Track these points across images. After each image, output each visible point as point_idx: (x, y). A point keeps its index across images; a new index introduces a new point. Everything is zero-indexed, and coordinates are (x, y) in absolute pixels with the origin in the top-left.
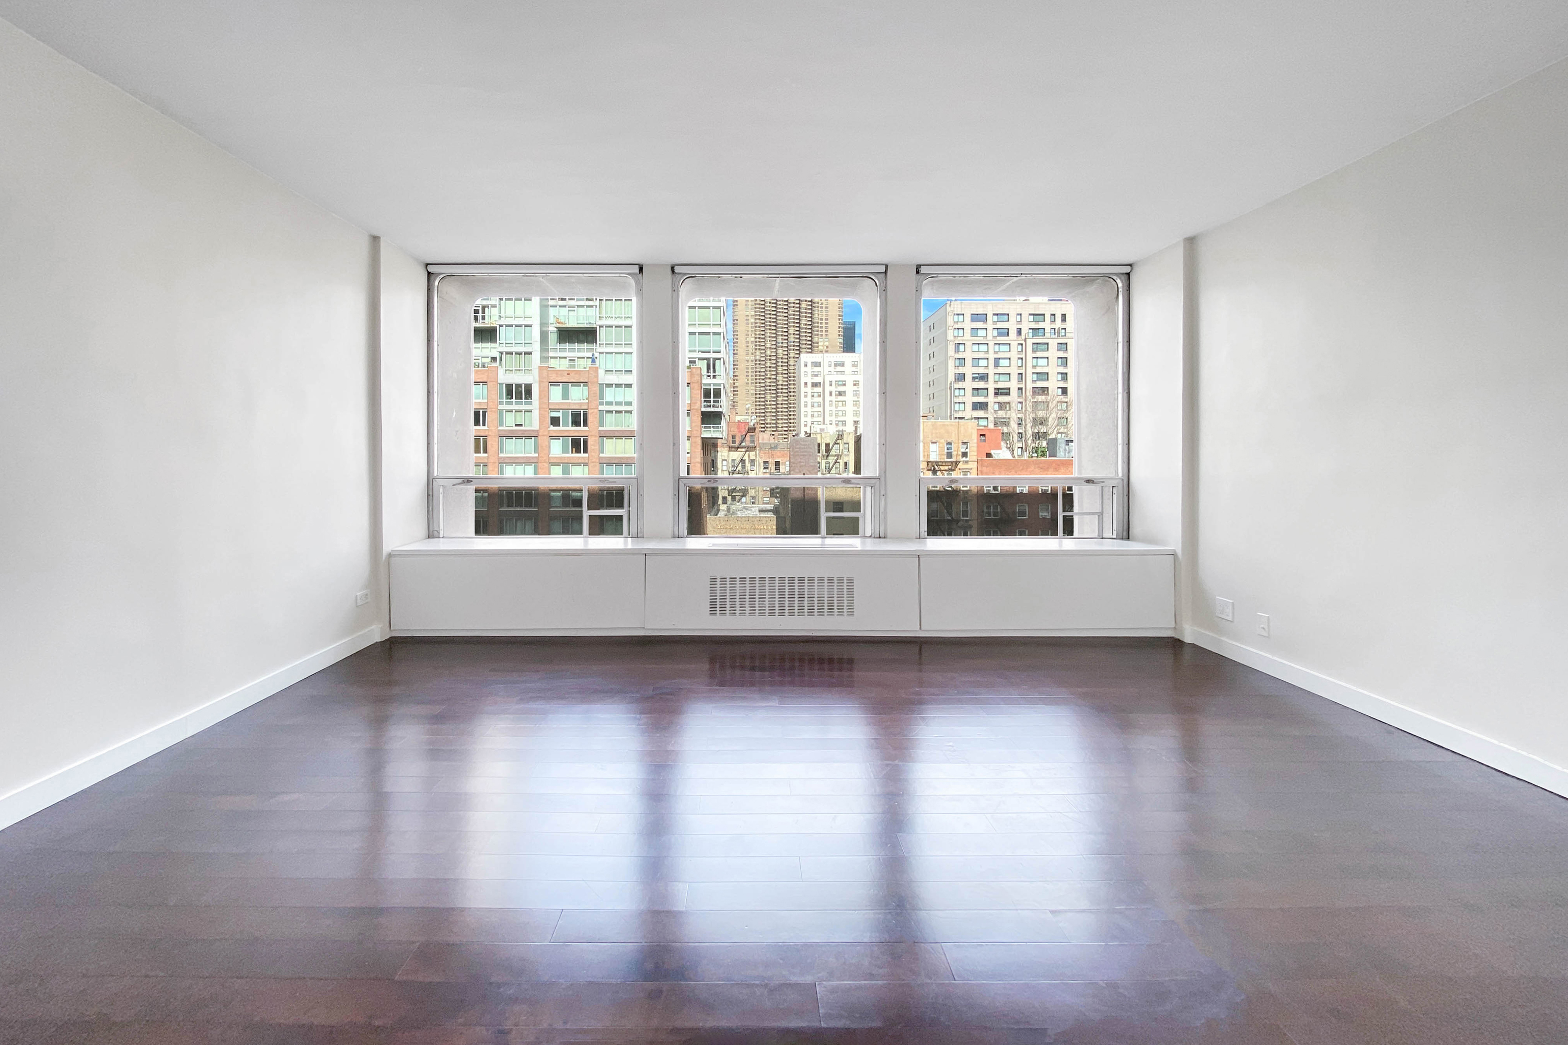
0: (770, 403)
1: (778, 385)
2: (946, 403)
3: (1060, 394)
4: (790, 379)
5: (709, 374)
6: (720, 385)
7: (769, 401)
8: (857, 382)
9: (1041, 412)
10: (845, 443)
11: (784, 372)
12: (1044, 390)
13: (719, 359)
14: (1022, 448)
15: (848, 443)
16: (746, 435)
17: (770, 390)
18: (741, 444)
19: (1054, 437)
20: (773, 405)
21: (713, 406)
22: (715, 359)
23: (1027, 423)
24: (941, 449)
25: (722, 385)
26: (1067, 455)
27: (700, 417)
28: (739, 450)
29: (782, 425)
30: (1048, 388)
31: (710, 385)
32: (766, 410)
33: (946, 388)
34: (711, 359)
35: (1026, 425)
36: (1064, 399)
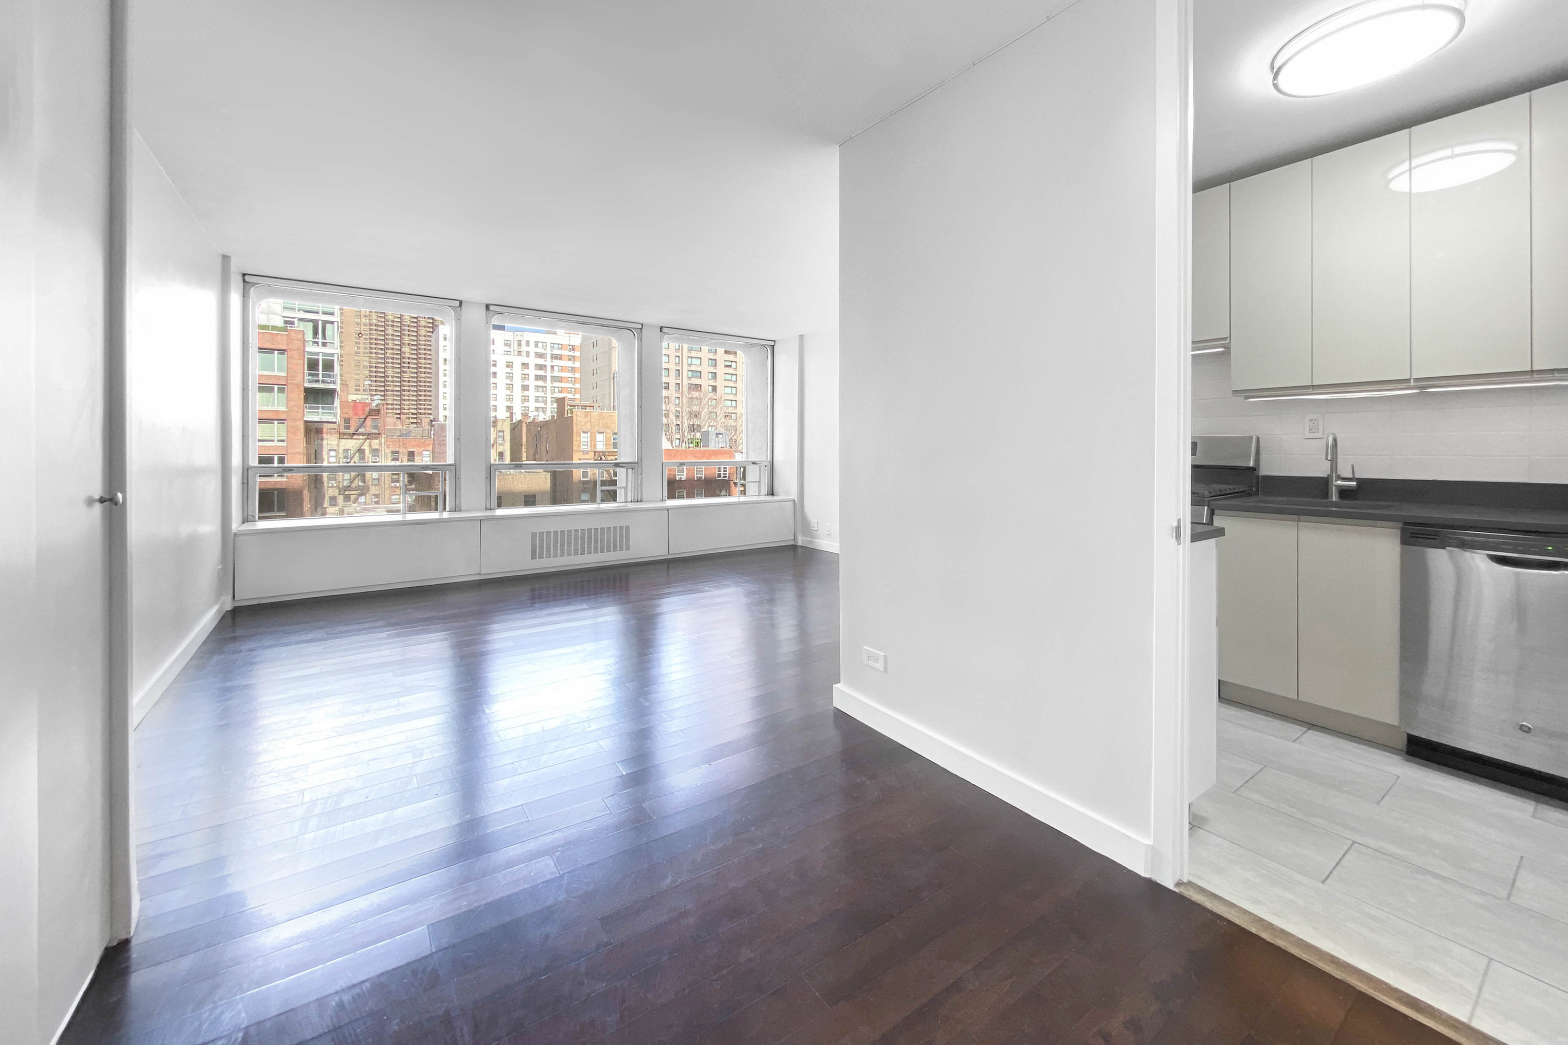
0: (392, 379)
1: (403, 358)
2: (610, 393)
3: (711, 391)
4: (420, 352)
5: (316, 340)
6: (333, 355)
7: (390, 377)
8: (511, 364)
9: (695, 407)
10: (499, 431)
11: (412, 343)
12: (698, 387)
13: (332, 323)
14: (679, 439)
15: (503, 431)
16: (365, 419)
17: (392, 363)
18: (358, 430)
19: (706, 430)
20: (396, 381)
21: (323, 382)
22: (325, 323)
23: (684, 415)
24: (607, 439)
25: (336, 356)
26: (717, 445)
27: (302, 394)
28: (355, 437)
29: (408, 407)
30: (701, 385)
31: (318, 354)
32: (387, 388)
33: (610, 378)
34: (320, 323)
35: (683, 417)
36: (714, 397)
